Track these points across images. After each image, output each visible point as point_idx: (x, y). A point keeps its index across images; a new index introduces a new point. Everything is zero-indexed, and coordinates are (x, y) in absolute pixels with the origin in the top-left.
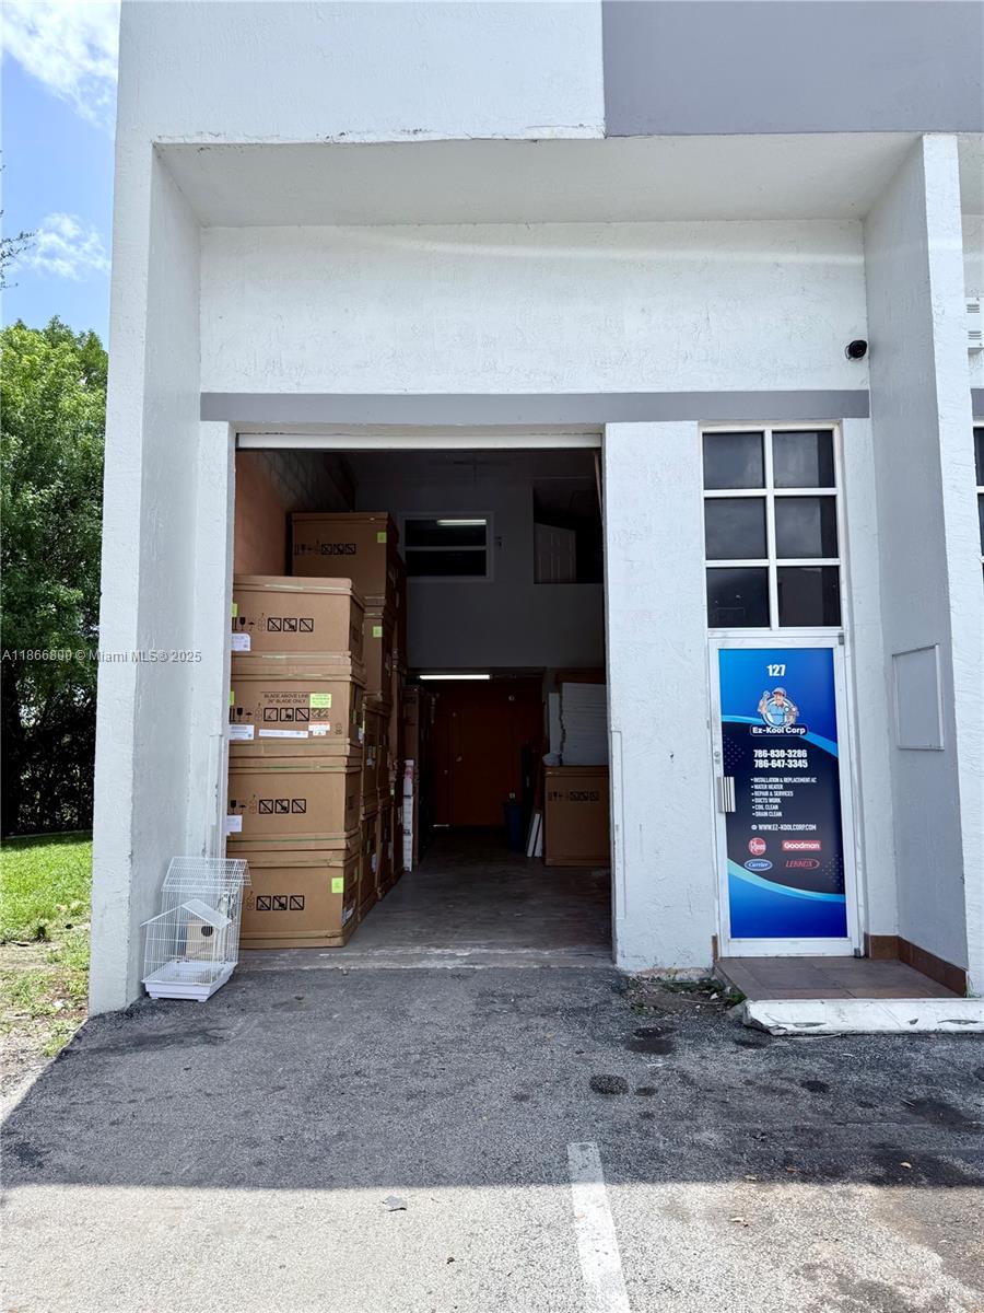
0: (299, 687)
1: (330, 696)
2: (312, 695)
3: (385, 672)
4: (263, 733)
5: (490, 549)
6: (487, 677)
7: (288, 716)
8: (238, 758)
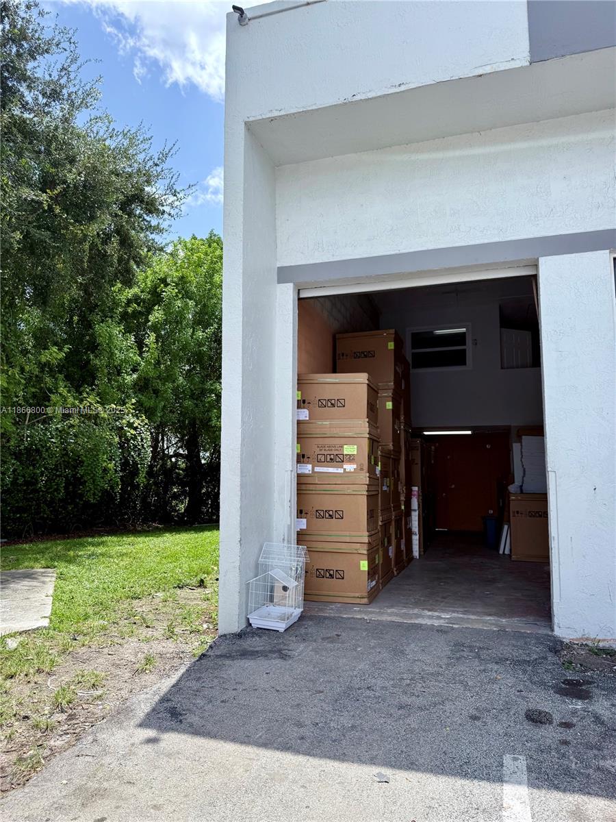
0: (337, 442)
1: (356, 447)
2: (345, 446)
3: (394, 431)
4: (317, 469)
5: (469, 347)
6: (469, 432)
7: (331, 459)
8: (302, 484)
